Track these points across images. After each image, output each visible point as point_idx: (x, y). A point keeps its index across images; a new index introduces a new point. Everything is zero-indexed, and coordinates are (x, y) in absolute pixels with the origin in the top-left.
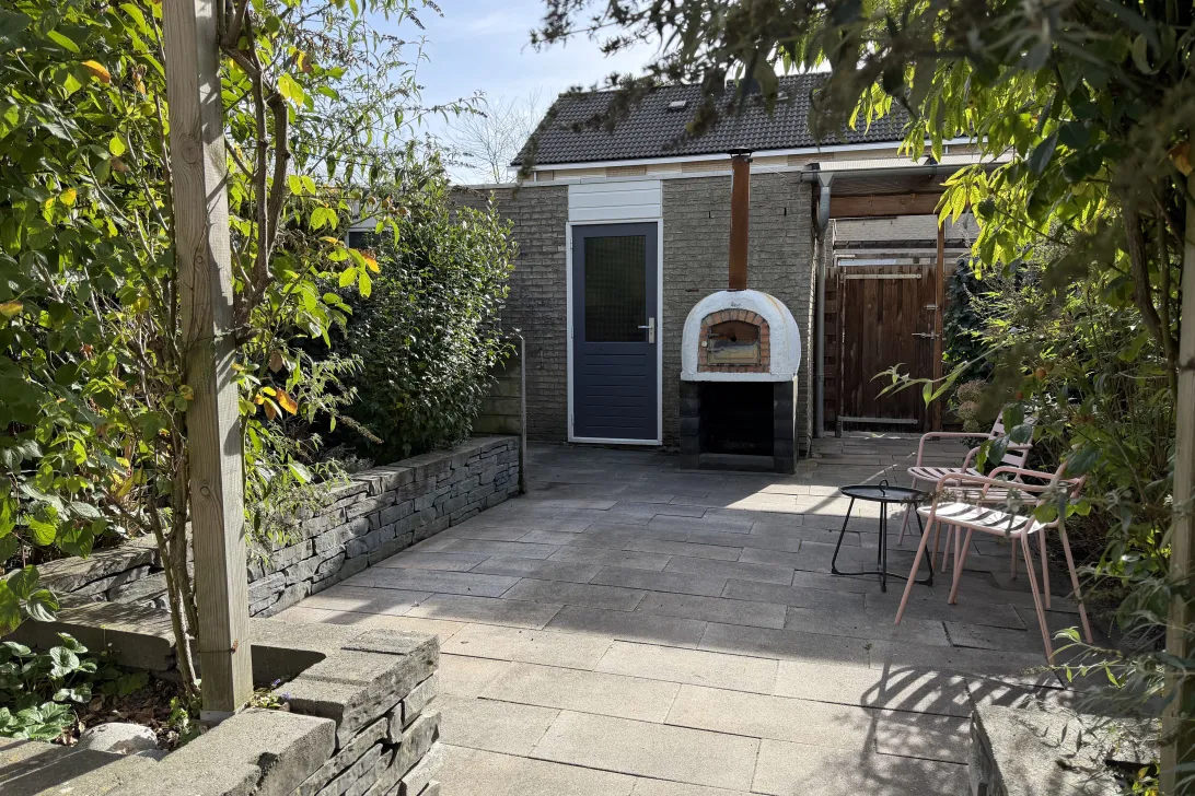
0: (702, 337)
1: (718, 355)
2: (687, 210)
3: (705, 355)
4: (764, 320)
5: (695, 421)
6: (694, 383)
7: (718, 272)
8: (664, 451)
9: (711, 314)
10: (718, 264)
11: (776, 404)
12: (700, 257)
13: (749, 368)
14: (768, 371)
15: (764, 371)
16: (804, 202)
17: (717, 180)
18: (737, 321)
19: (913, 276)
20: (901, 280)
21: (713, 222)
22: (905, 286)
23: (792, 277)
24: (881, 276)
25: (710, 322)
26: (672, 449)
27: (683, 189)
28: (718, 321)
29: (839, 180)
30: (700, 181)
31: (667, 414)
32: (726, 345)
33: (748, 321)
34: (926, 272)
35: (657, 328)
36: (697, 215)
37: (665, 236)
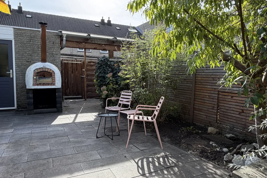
0: (34, 76)
1: (39, 81)
2: (22, 38)
3: (35, 81)
4: (53, 71)
5: (32, 100)
6: (31, 89)
7: (34, 57)
8: (17, 110)
9: (37, 69)
10: (34, 55)
11: (57, 94)
12: (28, 52)
13: (49, 85)
14: (55, 85)
15: (54, 85)
16: (58, 41)
17: (32, 31)
18: (45, 71)
19: (79, 63)
20: (77, 63)
21: (31, 43)
22: (78, 65)
23: (56, 60)
24: (72, 62)
25: (36, 71)
26: (20, 110)
27: (21, 32)
28: (39, 71)
29: (68, 36)
30: (27, 30)
31: (18, 99)
32: (42, 78)
33: (49, 71)
34: (82, 62)
35: (13, 73)
36: (26, 40)
37: (15, 45)
